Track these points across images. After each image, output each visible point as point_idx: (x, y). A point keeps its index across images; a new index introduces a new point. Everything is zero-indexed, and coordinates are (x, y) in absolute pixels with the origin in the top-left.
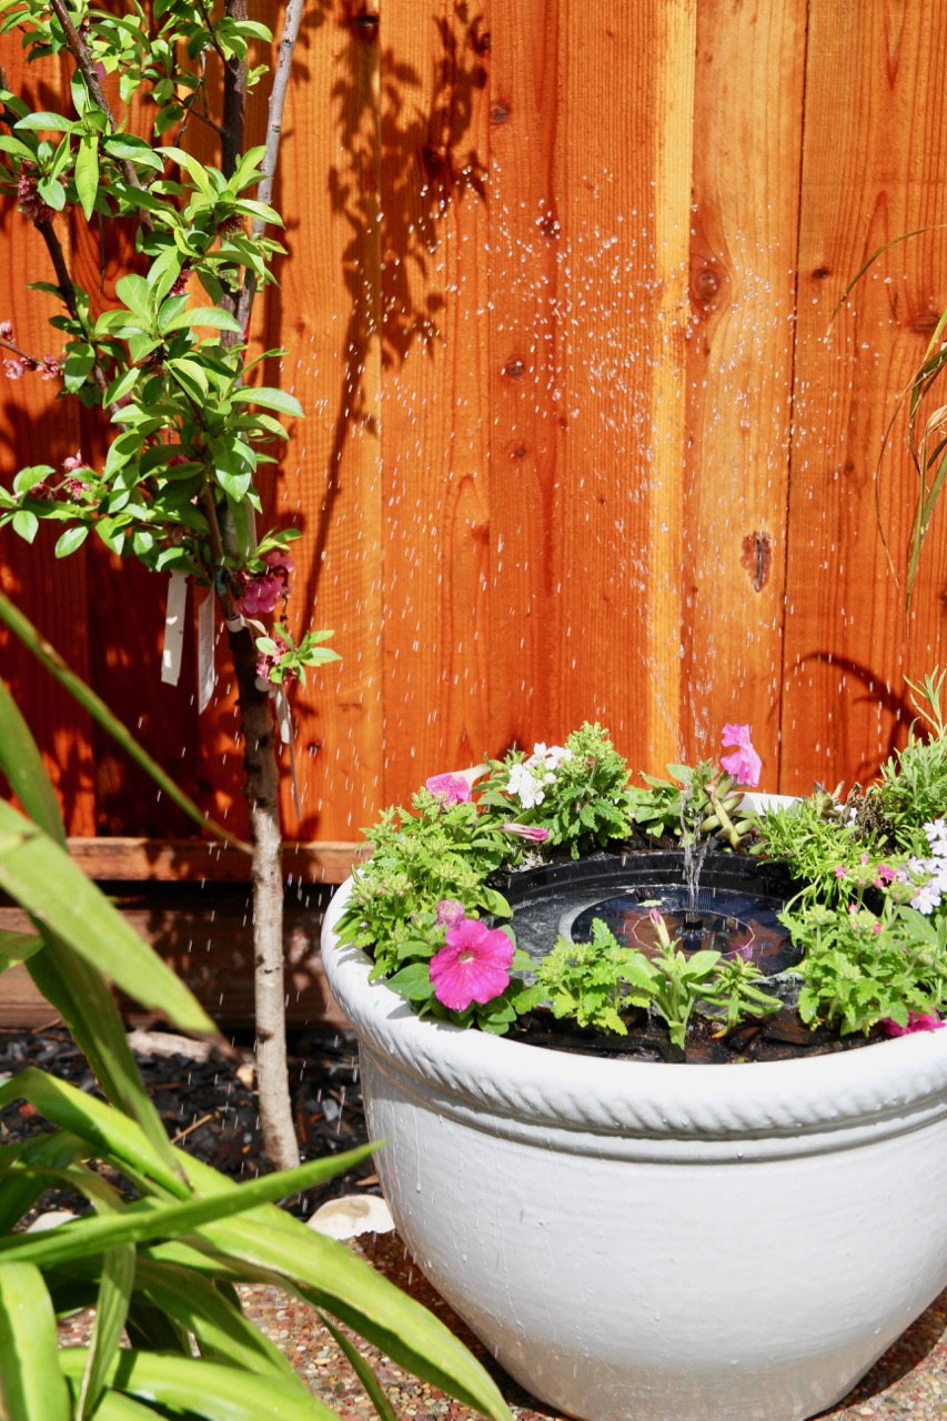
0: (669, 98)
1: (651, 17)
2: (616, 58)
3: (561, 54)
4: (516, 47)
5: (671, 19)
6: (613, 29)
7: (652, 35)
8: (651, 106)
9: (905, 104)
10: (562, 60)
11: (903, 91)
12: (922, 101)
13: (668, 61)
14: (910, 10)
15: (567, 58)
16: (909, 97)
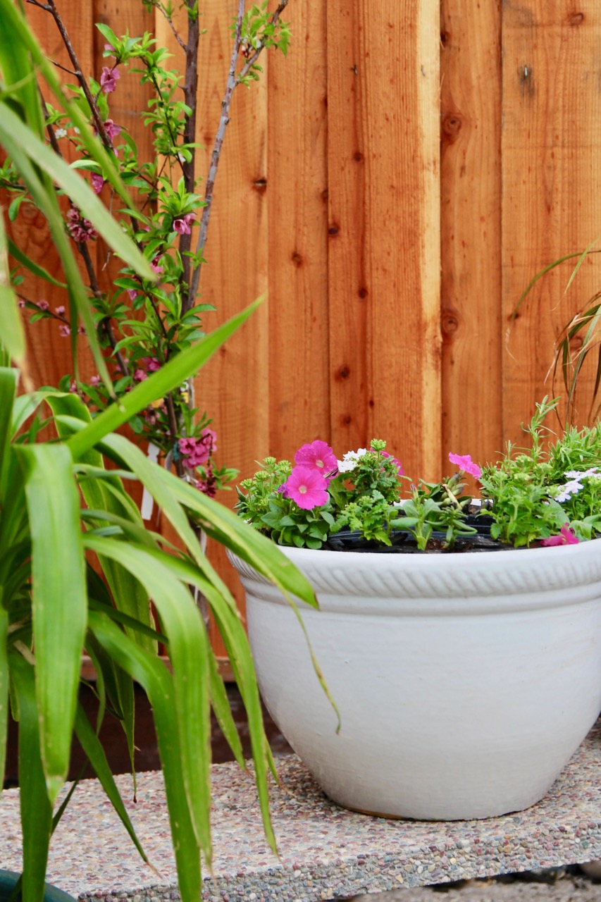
0: (426, 220)
1: (416, 178)
2: (397, 200)
3: (367, 198)
4: (342, 195)
5: (426, 179)
6: (395, 183)
7: (417, 187)
8: (417, 225)
9: (557, 221)
10: (367, 202)
11: (555, 215)
12: (566, 221)
13: (425, 201)
14: (557, 172)
15: (370, 200)
16: (559, 218)
